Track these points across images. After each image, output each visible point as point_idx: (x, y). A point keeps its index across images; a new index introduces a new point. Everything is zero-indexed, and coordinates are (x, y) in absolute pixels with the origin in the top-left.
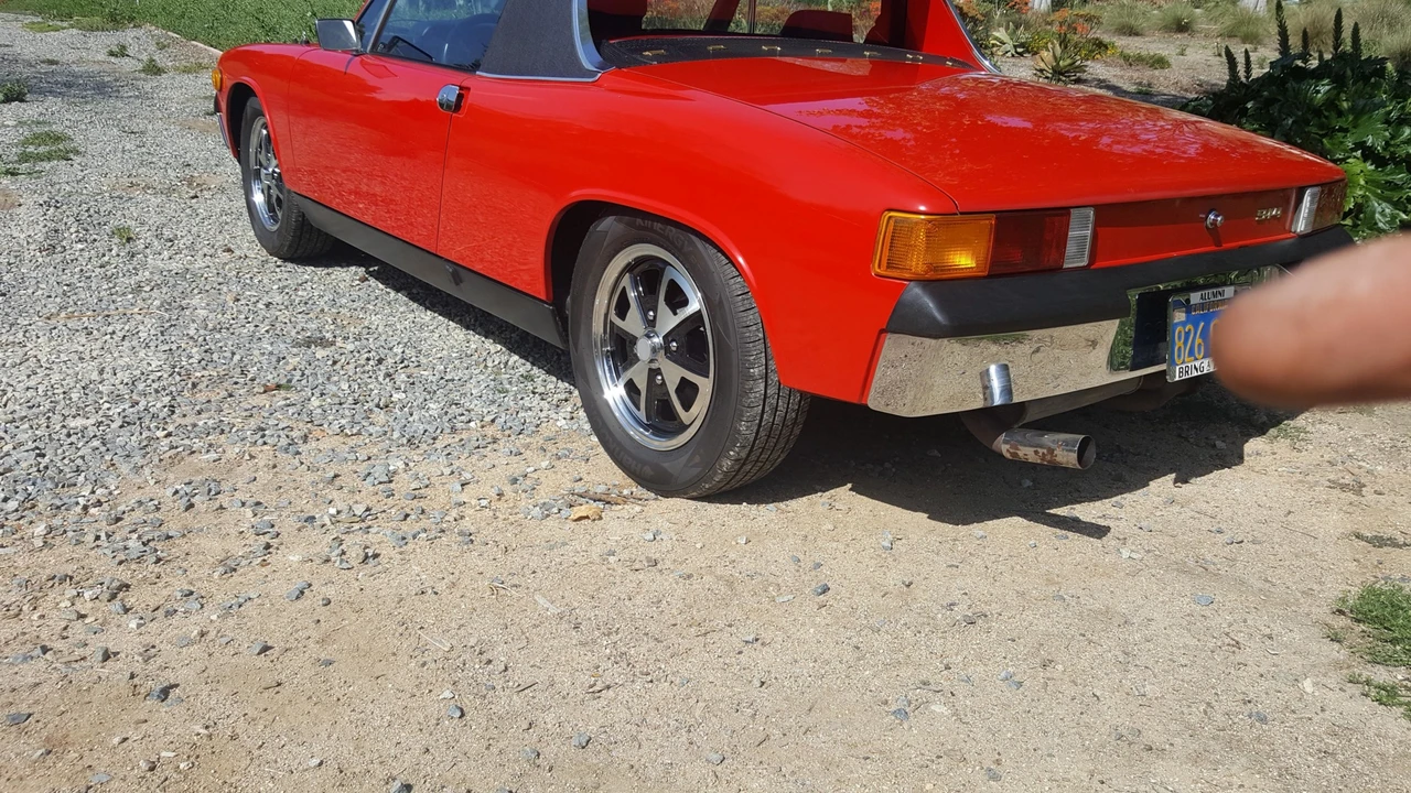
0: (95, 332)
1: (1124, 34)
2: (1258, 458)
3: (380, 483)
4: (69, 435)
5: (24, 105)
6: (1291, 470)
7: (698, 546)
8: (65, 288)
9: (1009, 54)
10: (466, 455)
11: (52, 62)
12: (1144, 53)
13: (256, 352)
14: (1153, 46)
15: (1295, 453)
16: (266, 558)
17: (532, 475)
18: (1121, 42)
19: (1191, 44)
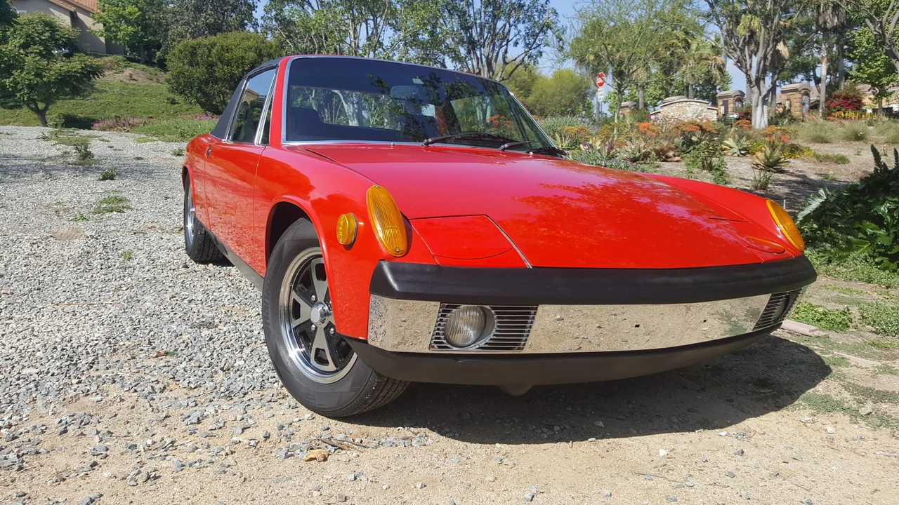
0: (78, 314)
1: (818, 142)
2: (862, 442)
3: (192, 424)
4: (19, 379)
5: (112, 182)
6: (888, 454)
7: (384, 487)
8: (76, 286)
9: (736, 155)
10: (258, 407)
11: (138, 159)
12: (830, 154)
13: (165, 331)
14: (838, 149)
15: (893, 440)
16: (89, 473)
17: (295, 424)
18: (816, 148)
19: (865, 148)
